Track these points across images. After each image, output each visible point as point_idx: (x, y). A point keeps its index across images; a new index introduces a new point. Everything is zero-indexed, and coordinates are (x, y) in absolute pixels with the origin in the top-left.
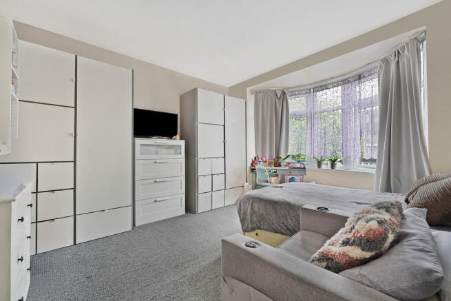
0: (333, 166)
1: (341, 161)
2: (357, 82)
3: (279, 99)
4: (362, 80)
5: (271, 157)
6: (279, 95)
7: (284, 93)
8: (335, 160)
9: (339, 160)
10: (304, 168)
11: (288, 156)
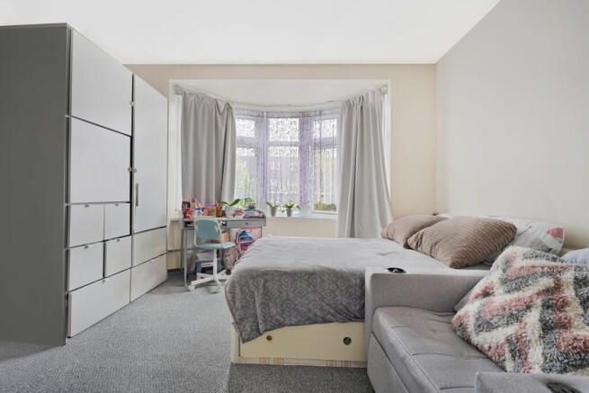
0: (289, 213)
1: (298, 207)
2: (318, 118)
3: (221, 114)
4: (323, 117)
5: (208, 202)
6: (222, 108)
7: (228, 107)
8: (291, 207)
9: (295, 206)
10: (264, 217)
11: (237, 201)
